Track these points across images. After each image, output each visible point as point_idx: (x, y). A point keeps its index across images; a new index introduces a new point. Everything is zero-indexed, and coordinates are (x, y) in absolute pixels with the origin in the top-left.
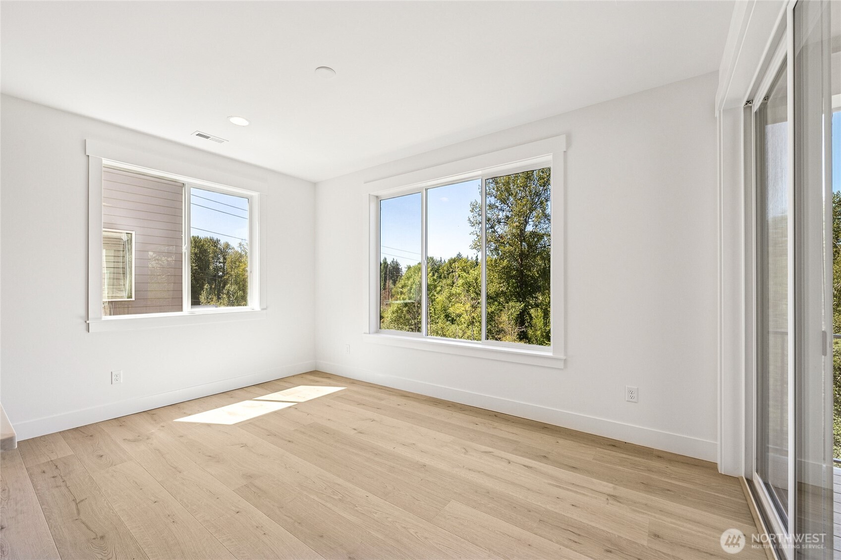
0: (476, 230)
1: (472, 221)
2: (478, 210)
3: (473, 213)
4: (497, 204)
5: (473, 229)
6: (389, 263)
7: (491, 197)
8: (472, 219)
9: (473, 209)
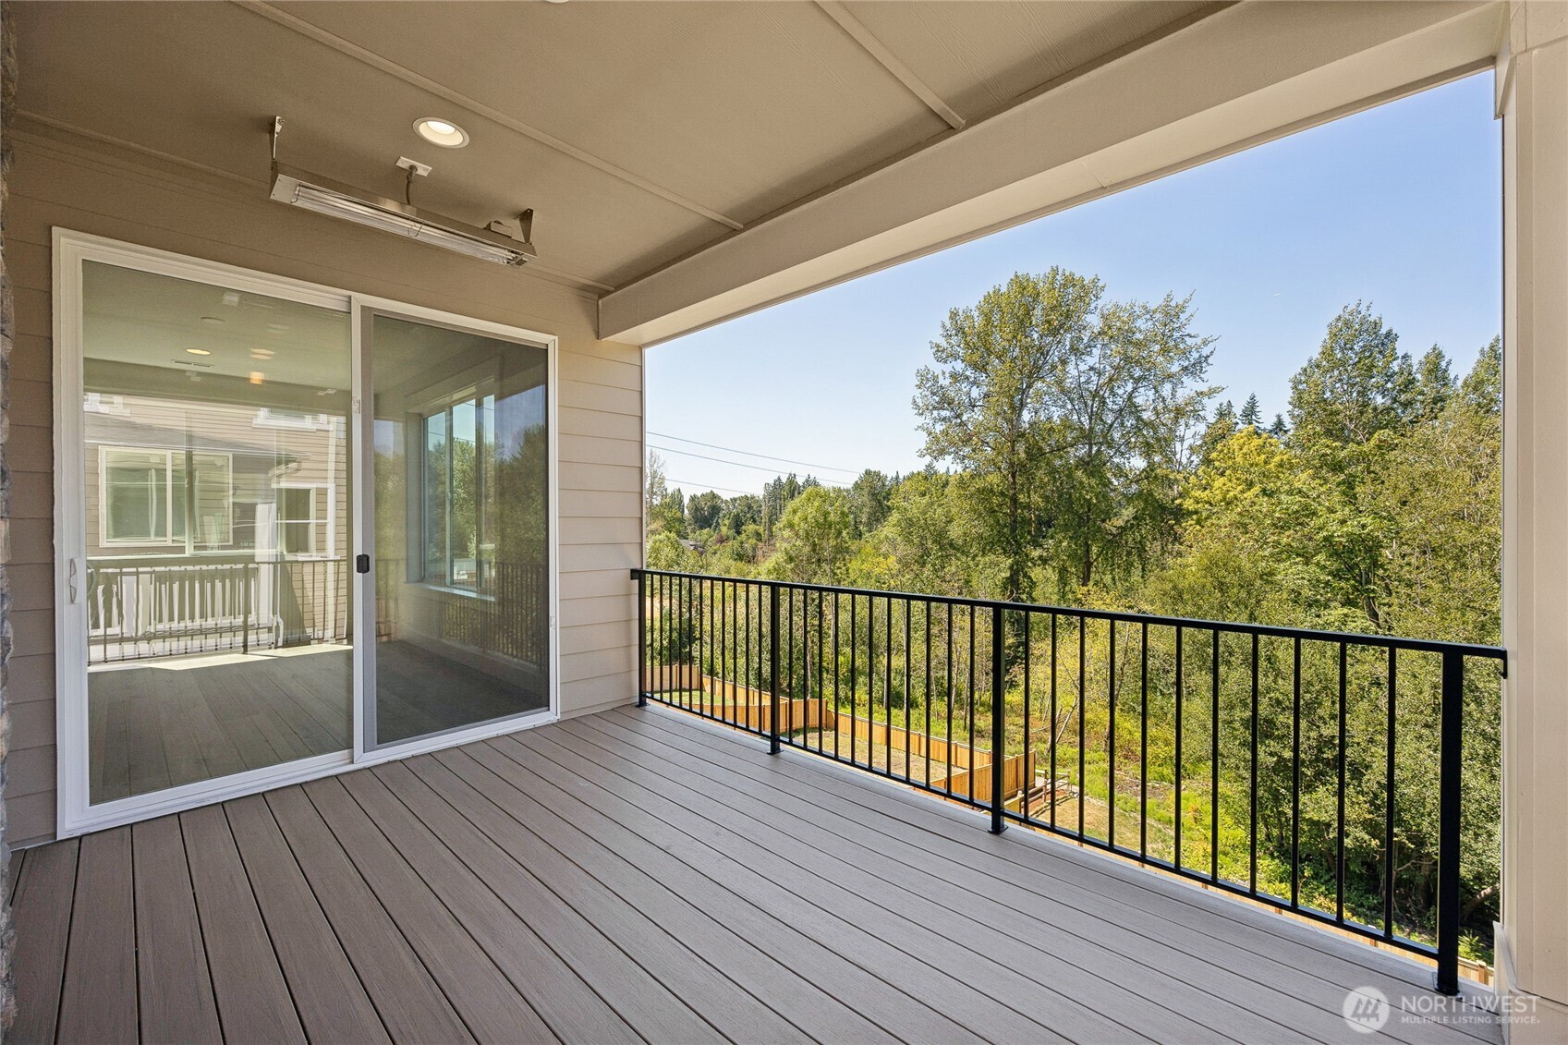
0: (927, 421)
1: (921, 405)
2: (930, 384)
3: (921, 391)
4: (968, 373)
5: (920, 421)
6: (801, 484)
7: (956, 360)
8: (919, 401)
9: (922, 382)
